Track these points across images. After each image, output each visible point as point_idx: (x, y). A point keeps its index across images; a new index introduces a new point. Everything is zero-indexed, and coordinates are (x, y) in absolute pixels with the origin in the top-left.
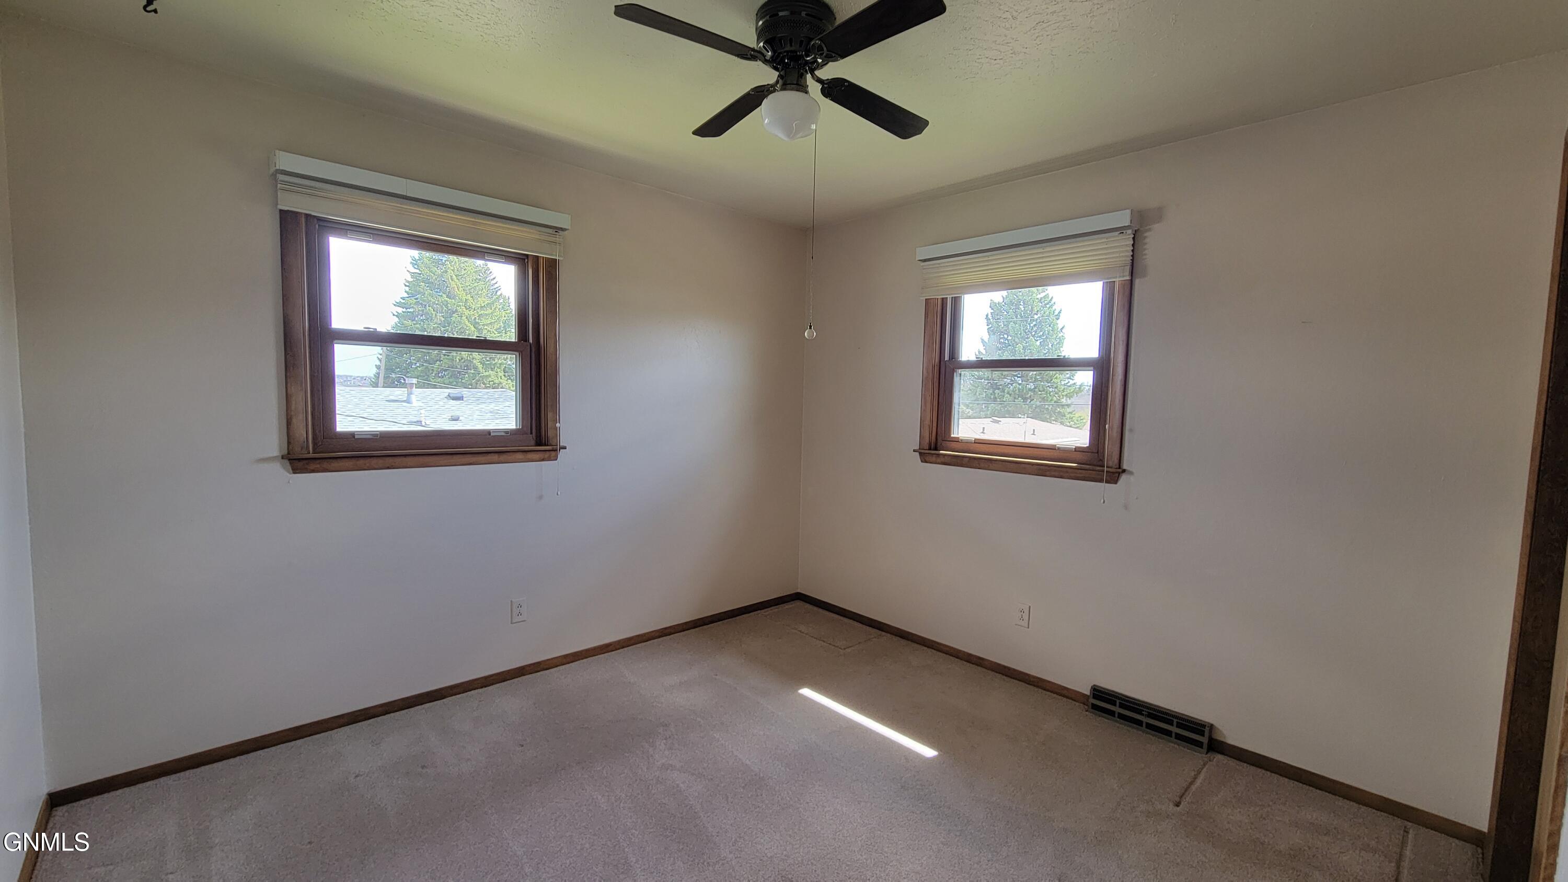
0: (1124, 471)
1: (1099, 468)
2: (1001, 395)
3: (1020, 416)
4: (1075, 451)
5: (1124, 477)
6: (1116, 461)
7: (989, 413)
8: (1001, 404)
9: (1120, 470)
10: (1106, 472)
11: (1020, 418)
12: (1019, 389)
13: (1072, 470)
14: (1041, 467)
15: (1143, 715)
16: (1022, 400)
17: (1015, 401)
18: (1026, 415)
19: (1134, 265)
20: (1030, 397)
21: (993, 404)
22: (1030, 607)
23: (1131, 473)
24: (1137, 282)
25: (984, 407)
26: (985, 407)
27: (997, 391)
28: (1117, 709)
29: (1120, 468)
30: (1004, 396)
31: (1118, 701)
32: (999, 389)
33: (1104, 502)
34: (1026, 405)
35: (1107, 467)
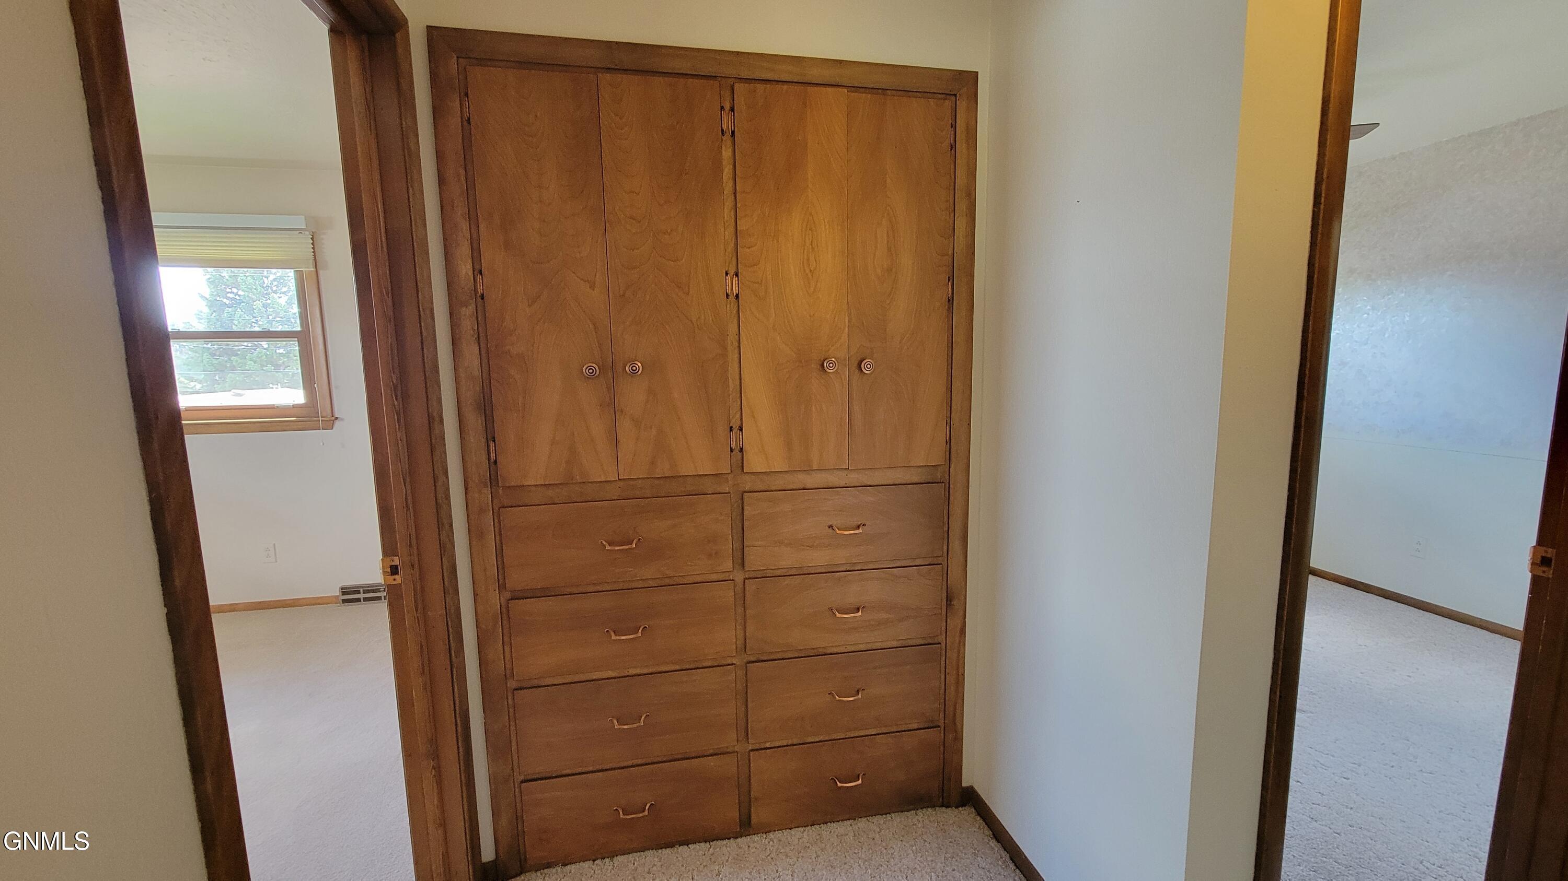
0: (337, 418)
1: (315, 419)
2: (240, 363)
3: (271, 386)
4: (293, 408)
5: (337, 423)
6: (329, 412)
7: (227, 385)
8: (243, 374)
9: (333, 418)
10: (322, 421)
11: (273, 388)
12: (266, 355)
13: (292, 423)
14: (262, 424)
15: (380, 591)
16: (273, 368)
17: (263, 369)
18: (279, 384)
19: (318, 259)
20: (283, 363)
21: (230, 374)
22: (274, 545)
23: (342, 419)
24: (321, 272)
25: (217, 378)
26: (220, 378)
27: (233, 357)
28: (362, 596)
29: (333, 416)
30: (245, 364)
31: (361, 590)
32: (237, 355)
33: (323, 444)
34: (279, 373)
35: (321, 417)
